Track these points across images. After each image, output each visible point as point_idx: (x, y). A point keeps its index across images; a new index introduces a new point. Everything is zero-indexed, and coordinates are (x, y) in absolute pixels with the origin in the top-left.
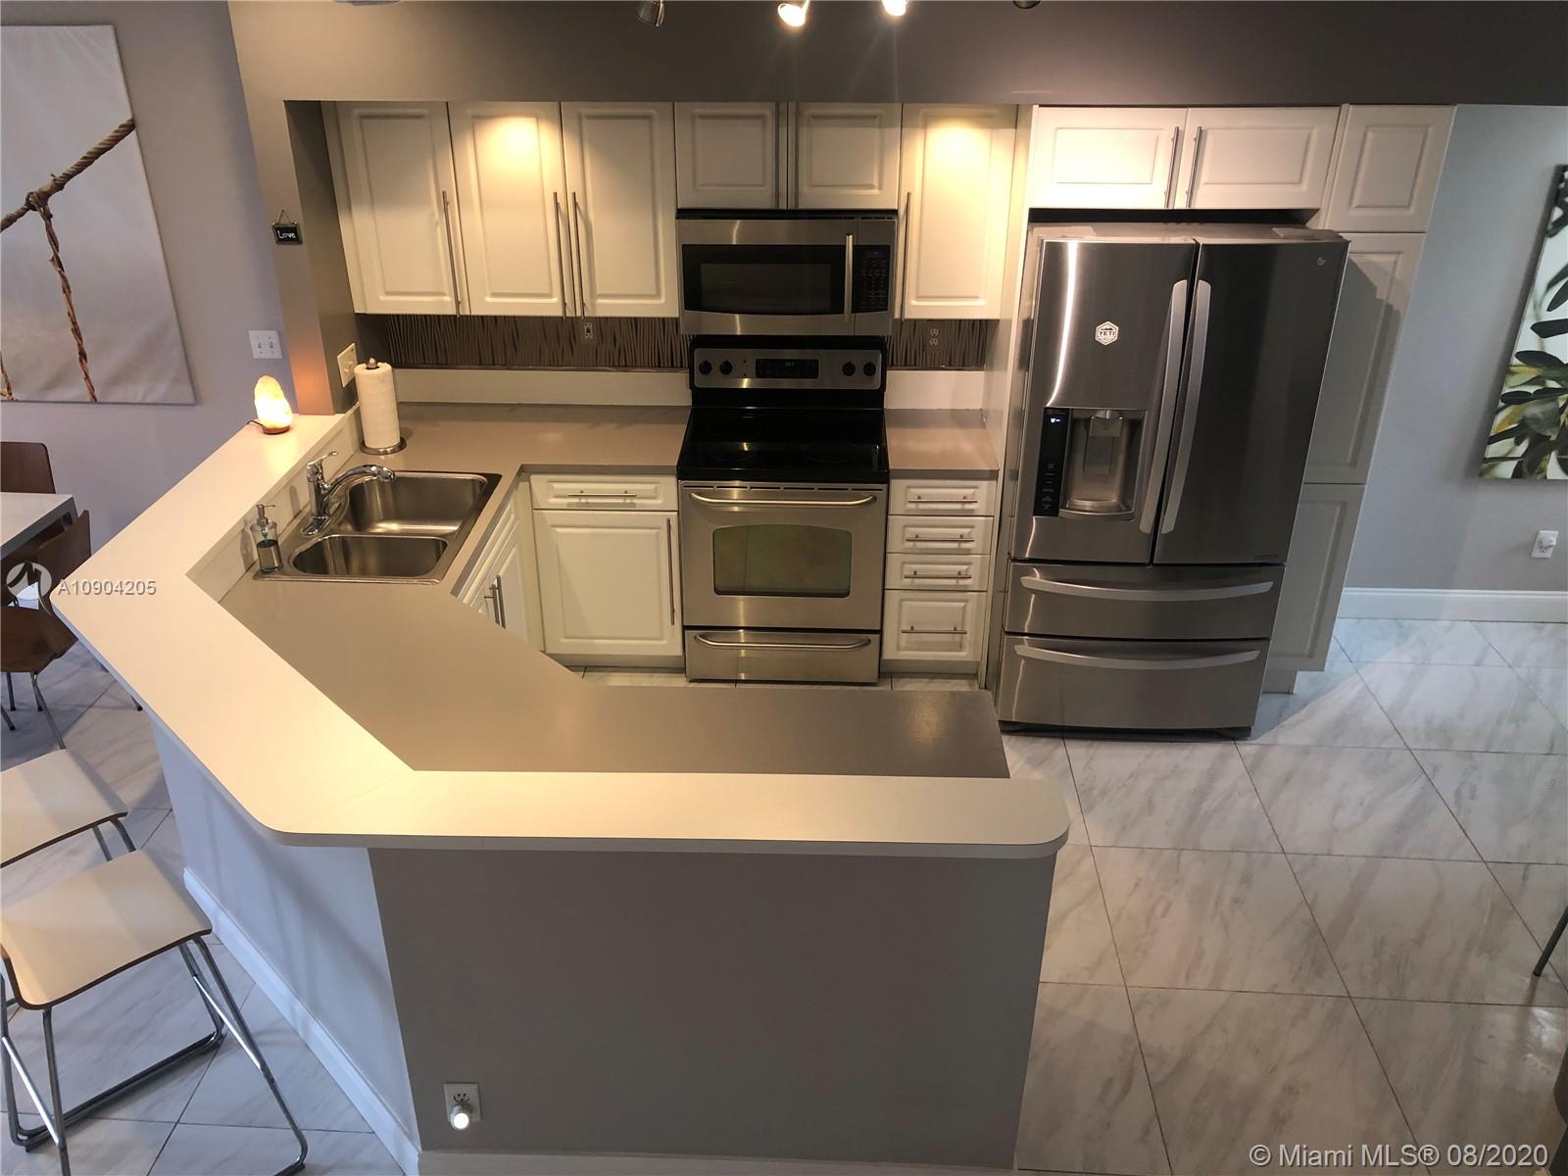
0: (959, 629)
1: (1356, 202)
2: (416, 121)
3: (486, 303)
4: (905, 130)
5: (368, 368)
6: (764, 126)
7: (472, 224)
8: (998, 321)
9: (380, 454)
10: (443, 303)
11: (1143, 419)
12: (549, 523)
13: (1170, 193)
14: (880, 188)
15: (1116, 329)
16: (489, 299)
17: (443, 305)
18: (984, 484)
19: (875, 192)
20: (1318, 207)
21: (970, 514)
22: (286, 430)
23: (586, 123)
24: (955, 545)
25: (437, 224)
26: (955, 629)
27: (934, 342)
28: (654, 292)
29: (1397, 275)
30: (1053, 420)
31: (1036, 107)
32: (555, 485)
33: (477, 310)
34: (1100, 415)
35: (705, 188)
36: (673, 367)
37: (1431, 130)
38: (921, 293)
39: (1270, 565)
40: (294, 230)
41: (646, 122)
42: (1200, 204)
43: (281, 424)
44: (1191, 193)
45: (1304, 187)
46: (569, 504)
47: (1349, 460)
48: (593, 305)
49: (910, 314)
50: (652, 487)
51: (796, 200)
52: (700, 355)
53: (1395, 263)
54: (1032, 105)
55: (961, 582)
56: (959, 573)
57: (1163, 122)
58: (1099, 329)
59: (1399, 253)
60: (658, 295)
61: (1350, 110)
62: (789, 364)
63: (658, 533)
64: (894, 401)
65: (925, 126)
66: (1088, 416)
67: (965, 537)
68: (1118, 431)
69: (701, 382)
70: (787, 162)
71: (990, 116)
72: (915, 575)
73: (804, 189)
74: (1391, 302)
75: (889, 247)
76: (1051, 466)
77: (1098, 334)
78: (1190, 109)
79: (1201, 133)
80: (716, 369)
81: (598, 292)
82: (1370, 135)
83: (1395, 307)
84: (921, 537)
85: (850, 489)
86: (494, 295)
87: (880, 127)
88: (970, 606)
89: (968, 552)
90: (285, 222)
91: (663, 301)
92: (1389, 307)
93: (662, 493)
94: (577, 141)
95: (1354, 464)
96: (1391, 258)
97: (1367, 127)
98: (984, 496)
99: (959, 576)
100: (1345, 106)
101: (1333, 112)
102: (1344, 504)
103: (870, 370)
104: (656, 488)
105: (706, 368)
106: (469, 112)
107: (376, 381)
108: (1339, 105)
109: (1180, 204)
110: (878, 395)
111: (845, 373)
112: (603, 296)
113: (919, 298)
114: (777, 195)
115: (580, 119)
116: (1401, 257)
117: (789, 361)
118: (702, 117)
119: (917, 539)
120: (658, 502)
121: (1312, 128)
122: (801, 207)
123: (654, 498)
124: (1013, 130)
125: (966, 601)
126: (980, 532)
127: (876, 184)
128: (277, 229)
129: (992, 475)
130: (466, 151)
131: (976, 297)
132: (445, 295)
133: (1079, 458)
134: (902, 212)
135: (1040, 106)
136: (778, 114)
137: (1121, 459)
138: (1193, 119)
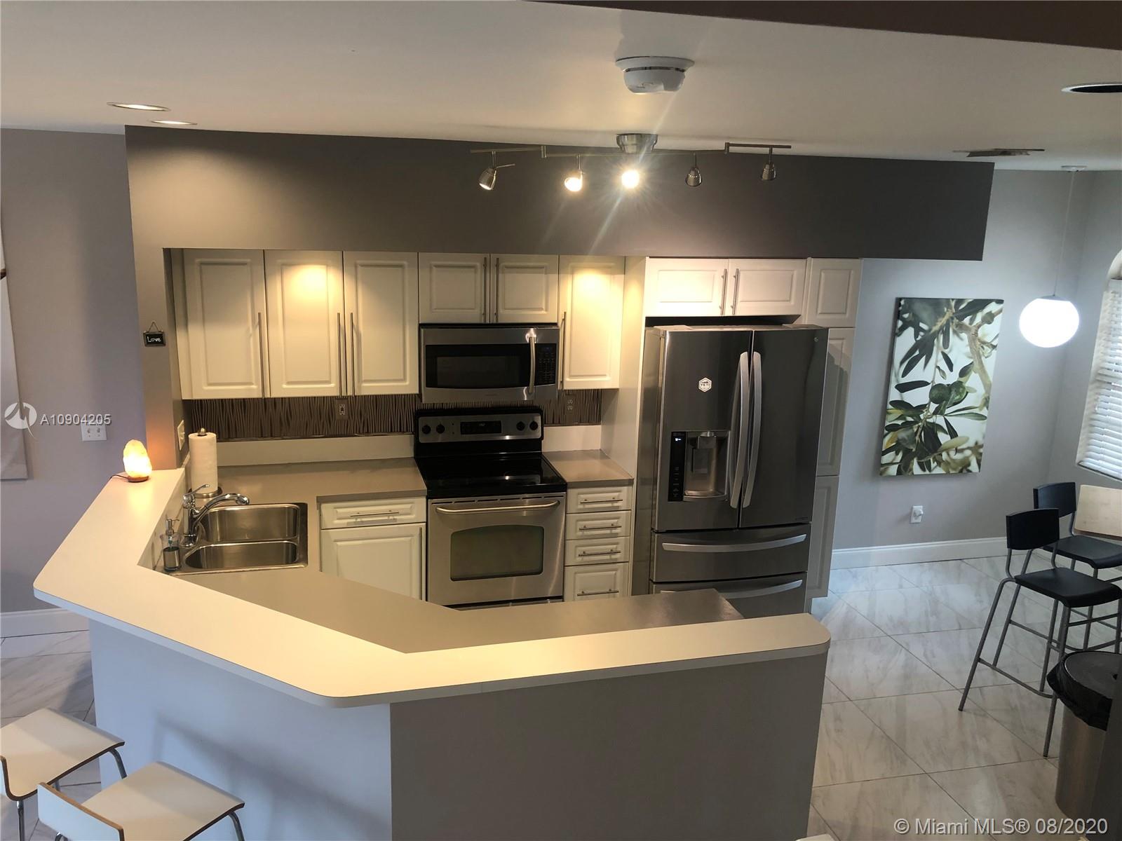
0: (613, 590)
1: (819, 312)
2: (242, 266)
3: (282, 389)
4: (561, 275)
5: (199, 436)
6: (476, 272)
7: (276, 335)
8: (618, 389)
9: (203, 498)
10: (250, 390)
11: (727, 437)
12: (333, 539)
13: (723, 308)
14: (546, 310)
15: (710, 382)
16: (285, 386)
17: (252, 391)
18: (625, 488)
19: (543, 312)
20: (799, 314)
21: (617, 509)
22: (145, 479)
23: (360, 268)
24: (608, 531)
25: (251, 335)
26: (610, 590)
27: (571, 408)
28: (402, 377)
29: (843, 352)
30: (677, 440)
31: (647, 258)
32: (339, 510)
33: (276, 394)
34: (703, 435)
35: (437, 310)
36: (401, 431)
37: (852, 272)
38: (572, 374)
39: (802, 524)
40: (161, 336)
41: (400, 269)
42: (738, 314)
43: (144, 475)
44: (734, 307)
45: (792, 303)
46: (348, 523)
47: (829, 461)
48: (360, 387)
49: (566, 387)
50: (409, 506)
51: (497, 318)
52: (423, 421)
53: (842, 344)
54: (645, 257)
55: (613, 557)
56: (612, 550)
57: (718, 266)
58: (701, 382)
59: (843, 339)
60: (404, 380)
61: (811, 261)
62: (482, 425)
63: (411, 540)
64: (547, 447)
65: (572, 273)
66: (694, 436)
67: (615, 525)
68: (713, 445)
69: (423, 439)
70: (492, 294)
71: (610, 267)
72: (584, 554)
73: (501, 311)
74: (842, 366)
75: (555, 344)
76: (677, 469)
77: (700, 385)
78: (730, 260)
79: (738, 271)
80: (433, 430)
81: (363, 379)
82: (823, 274)
83: (845, 370)
84: (587, 527)
85: (543, 497)
86: (289, 383)
87: (546, 273)
88: (619, 573)
89: (616, 535)
90: (154, 330)
91: (407, 383)
92: (841, 369)
93: (415, 510)
94: (354, 280)
95: (831, 463)
96: (840, 342)
97: (821, 271)
98: (626, 496)
99: (612, 552)
100: (809, 258)
101: (804, 261)
102: (829, 489)
103: (534, 426)
104: (411, 507)
105: (427, 430)
106: (279, 261)
107: (205, 443)
108: (806, 258)
109: (728, 313)
110: (538, 443)
111: (518, 429)
112: (366, 381)
113: (571, 376)
114: (485, 314)
115: (356, 267)
116: (845, 341)
117: (482, 422)
118: (437, 266)
119: (585, 529)
120: (412, 517)
121: (793, 270)
122: (500, 322)
123: (409, 514)
124: (623, 275)
125: (616, 570)
126: (624, 521)
127: (544, 308)
128: (147, 335)
129: (630, 482)
130: (275, 287)
131: (605, 375)
132: (253, 384)
133: (688, 465)
134: (560, 324)
135: (650, 257)
136: (485, 265)
137: (714, 462)
138: (732, 265)
